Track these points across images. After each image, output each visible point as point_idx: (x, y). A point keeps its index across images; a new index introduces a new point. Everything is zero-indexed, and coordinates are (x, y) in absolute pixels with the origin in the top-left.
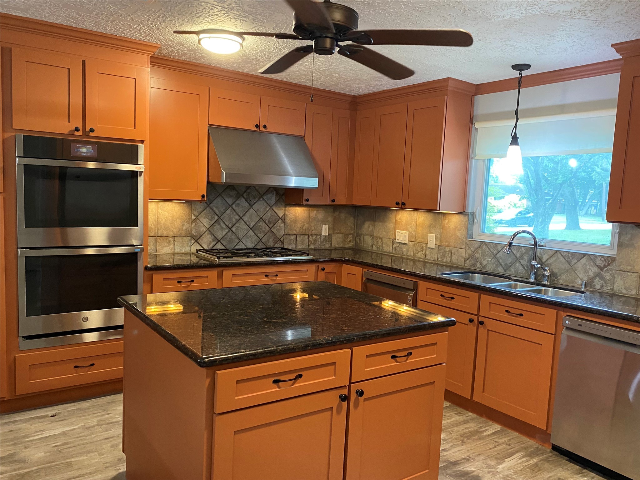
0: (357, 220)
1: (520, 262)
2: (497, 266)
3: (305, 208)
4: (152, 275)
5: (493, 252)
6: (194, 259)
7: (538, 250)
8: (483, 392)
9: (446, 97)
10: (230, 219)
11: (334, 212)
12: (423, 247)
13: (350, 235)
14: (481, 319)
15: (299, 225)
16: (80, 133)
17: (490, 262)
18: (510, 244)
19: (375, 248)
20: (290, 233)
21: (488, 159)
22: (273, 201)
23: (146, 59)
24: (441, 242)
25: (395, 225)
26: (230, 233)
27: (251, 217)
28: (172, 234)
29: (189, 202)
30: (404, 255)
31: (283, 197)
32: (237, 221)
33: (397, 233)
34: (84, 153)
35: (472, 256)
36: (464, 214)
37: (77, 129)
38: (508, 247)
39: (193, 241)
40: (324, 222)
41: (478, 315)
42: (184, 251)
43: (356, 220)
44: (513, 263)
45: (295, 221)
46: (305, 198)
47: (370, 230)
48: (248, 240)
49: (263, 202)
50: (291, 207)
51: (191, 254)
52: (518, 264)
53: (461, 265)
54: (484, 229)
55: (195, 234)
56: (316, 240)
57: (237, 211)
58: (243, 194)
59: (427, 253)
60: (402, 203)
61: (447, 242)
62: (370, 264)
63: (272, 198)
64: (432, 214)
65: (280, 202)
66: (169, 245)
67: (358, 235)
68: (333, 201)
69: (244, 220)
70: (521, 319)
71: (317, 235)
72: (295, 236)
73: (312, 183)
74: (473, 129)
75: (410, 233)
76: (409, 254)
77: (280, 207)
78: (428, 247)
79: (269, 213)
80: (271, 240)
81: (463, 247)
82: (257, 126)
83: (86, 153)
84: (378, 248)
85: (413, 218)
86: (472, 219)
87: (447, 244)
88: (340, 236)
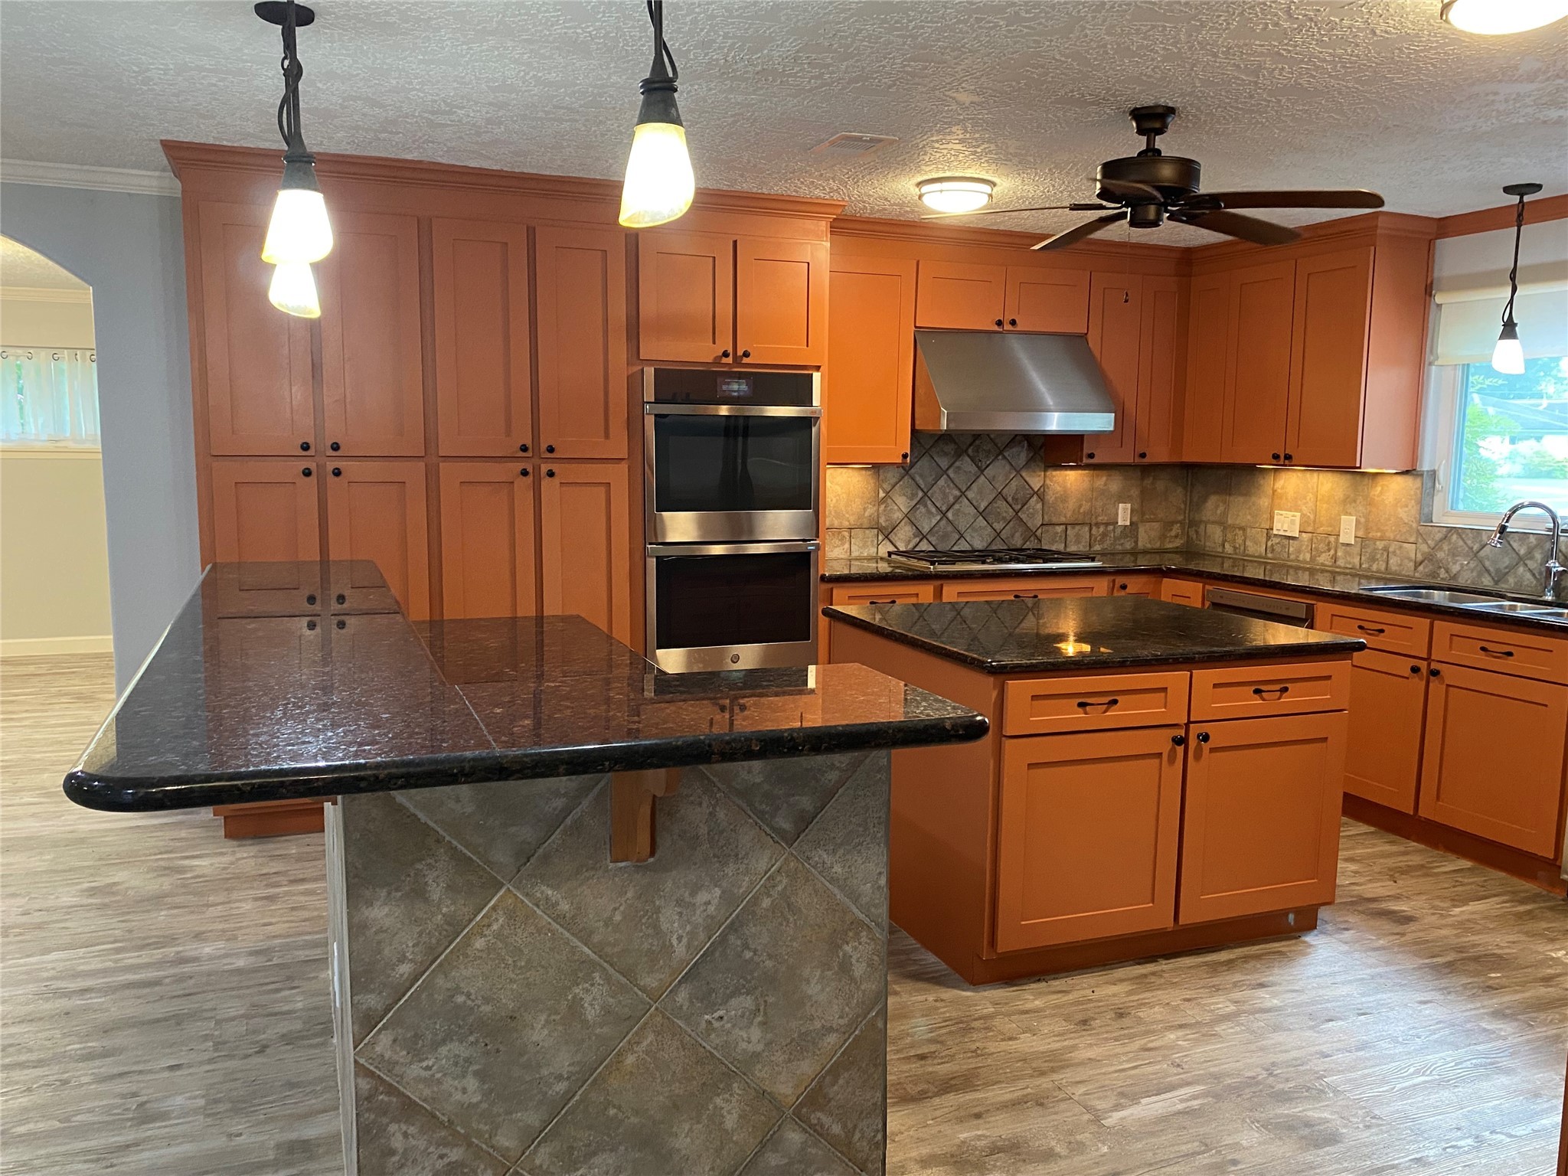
0: (1191, 492)
1: (1526, 565)
2: (1480, 575)
3: (1084, 472)
4: (832, 589)
5: (1472, 548)
6: (884, 568)
7: (1562, 539)
8: (1438, 798)
9: (1373, 248)
10: (945, 496)
11: (1142, 479)
12: (1329, 542)
13: (1177, 523)
14: (1434, 666)
15: (1071, 504)
16: (730, 360)
17: (1465, 568)
18: (1503, 529)
19: (1228, 548)
20: (1055, 520)
21: (1464, 365)
22: (1023, 457)
23: (824, 226)
24: (1367, 530)
25: (1273, 500)
26: (944, 522)
27: (981, 492)
28: (846, 524)
29: (876, 467)
30: (1292, 561)
31: (1042, 452)
32: (957, 499)
33: (1276, 517)
34: (735, 391)
35: (1429, 558)
36: (1414, 475)
37: (726, 354)
38: (1498, 535)
39: (880, 538)
40: (1122, 499)
41: (1428, 659)
42: (866, 554)
43: (1189, 494)
44: (1511, 568)
45: (1064, 498)
46: (1086, 451)
47: (1219, 512)
48: (975, 535)
49: (1004, 462)
50: (1055, 470)
51: (878, 559)
52: (1521, 569)
53: (1408, 576)
54: (1457, 503)
55: (884, 524)
56: (1104, 535)
57: (957, 481)
58: (967, 449)
59: (1339, 554)
60: (1286, 455)
61: (1379, 530)
62: (1219, 574)
63: (1021, 455)
64: (1349, 476)
65: (1035, 461)
66: (843, 544)
67: (1194, 524)
68: (1143, 455)
69: (969, 497)
70: (1510, 661)
71: (1107, 524)
72: (1064, 527)
73: (1101, 422)
74: (1433, 307)
75: (1303, 516)
76: (1301, 558)
77: (1034, 472)
78: (1341, 541)
79: (1014, 483)
80: (1017, 535)
81: (1412, 540)
82: (999, 323)
83: (738, 391)
84: (1235, 548)
85: (1310, 486)
86: (1430, 484)
87: (1379, 534)
88: (1156, 525)
